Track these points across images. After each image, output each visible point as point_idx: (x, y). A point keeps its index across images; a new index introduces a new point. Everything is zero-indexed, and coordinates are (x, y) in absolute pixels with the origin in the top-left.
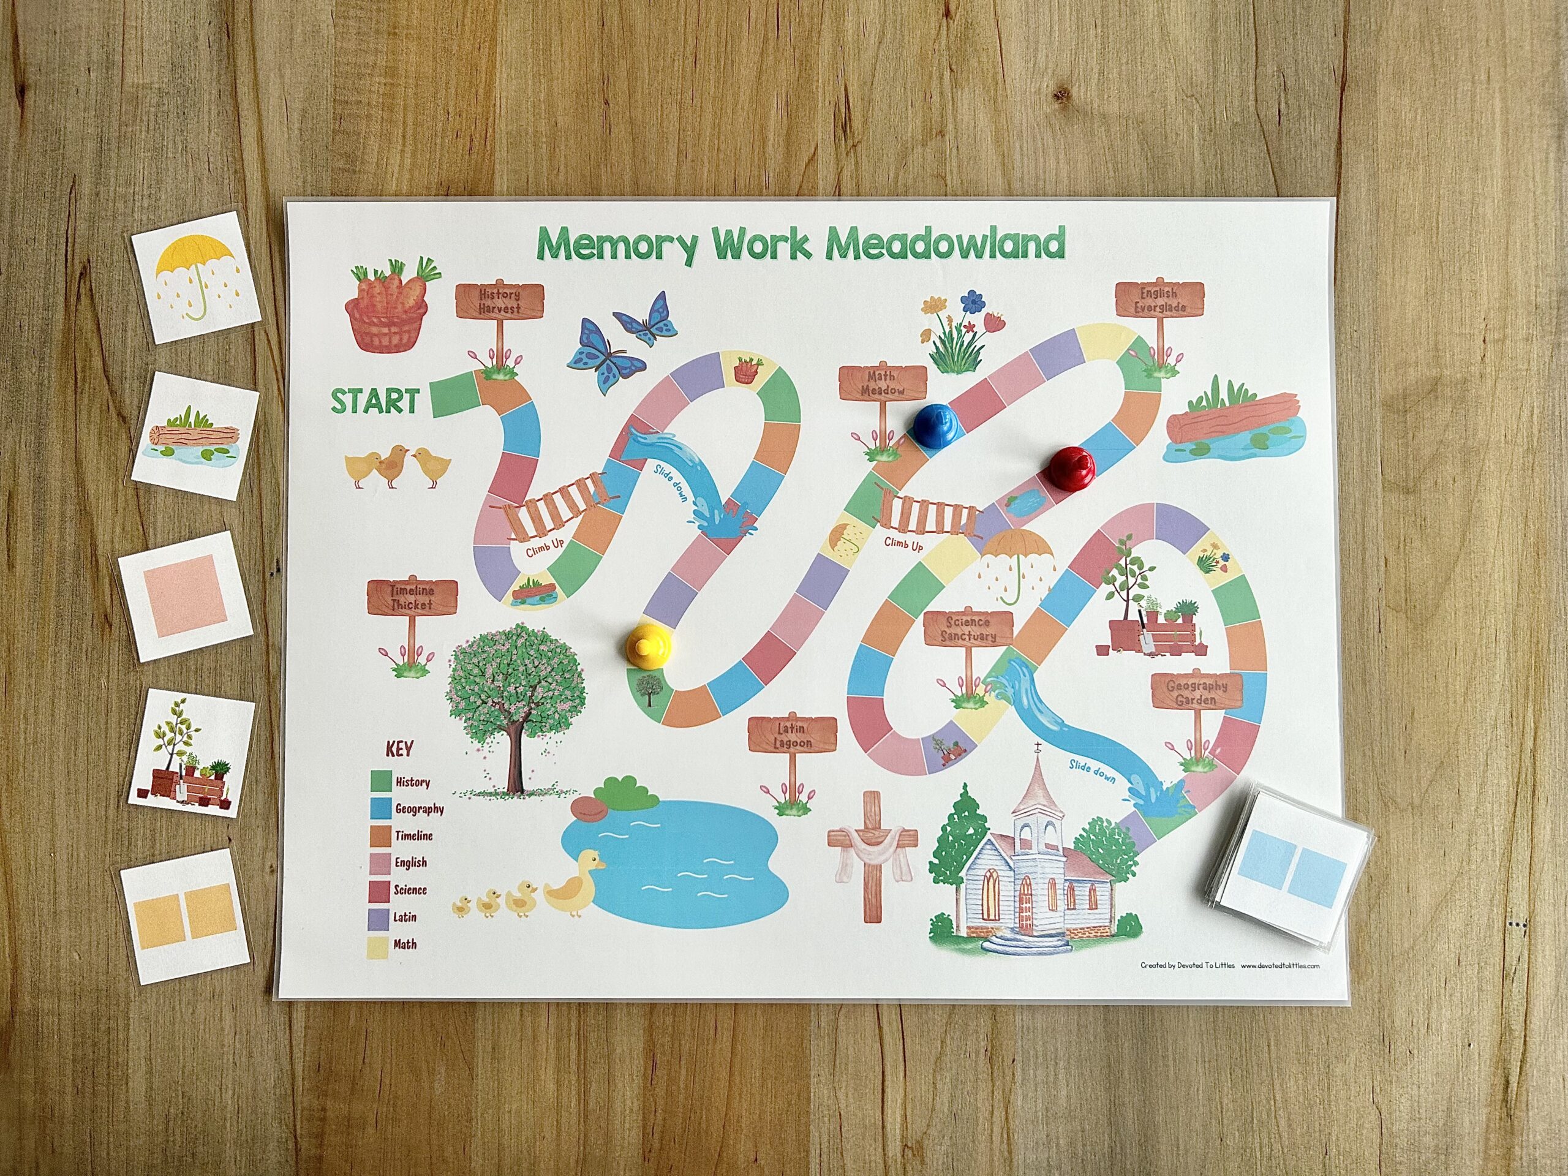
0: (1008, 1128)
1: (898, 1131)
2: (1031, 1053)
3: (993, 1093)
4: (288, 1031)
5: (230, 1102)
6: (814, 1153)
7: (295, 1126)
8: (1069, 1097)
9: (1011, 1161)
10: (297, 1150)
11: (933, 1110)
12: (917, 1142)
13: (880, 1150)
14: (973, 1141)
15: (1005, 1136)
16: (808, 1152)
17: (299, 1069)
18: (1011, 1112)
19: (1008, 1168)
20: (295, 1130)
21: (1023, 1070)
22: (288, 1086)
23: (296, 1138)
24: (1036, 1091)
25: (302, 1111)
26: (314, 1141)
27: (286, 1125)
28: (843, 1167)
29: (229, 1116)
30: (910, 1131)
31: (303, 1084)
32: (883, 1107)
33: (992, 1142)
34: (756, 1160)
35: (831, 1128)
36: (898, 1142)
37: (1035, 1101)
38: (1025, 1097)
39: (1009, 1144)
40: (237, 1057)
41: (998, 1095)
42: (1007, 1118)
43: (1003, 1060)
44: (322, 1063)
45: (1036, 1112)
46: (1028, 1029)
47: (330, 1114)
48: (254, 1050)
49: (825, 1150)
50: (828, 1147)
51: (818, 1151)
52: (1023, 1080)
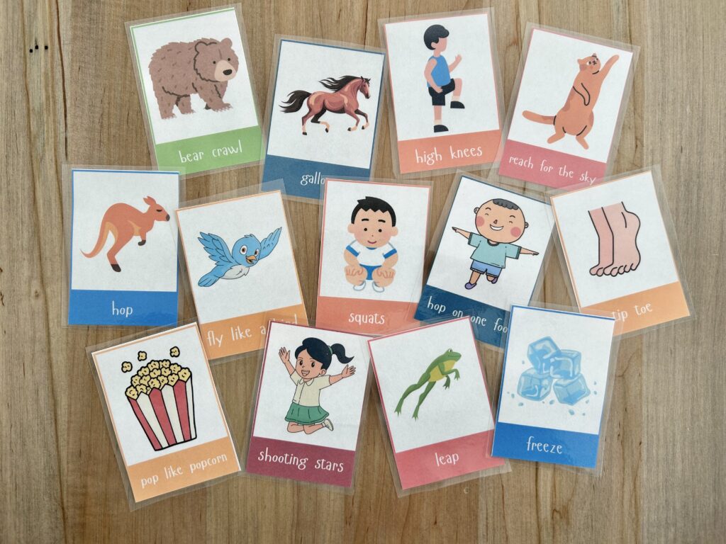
0: (636, 496)
1: (548, 499)
2: (655, 437)
3: (624, 468)
4: (54, 425)
5: (9, 481)
6: (482, 516)
7: (62, 499)
8: (683, 471)
9: (638, 521)
10: (64, 518)
11: (576, 482)
12: (564, 507)
13: (534, 514)
14: (608, 507)
15: (633, 502)
16: (477, 516)
17: (64, 454)
18: (638, 483)
19: (635, 526)
20: (62, 503)
21: (648, 451)
22: (55, 468)
23: (63, 509)
24: (658, 466)
25: (67, 488)
26: (78, 512)
27: (55, 499)
28: (505, 527)
29: (8, 491)
30: (558, 500)
31: (68, 468)
32: (536, 481)
33: (623, 507)
34: (436, 523)
35: (496, 497)
36: (549, 508)
37: (657, 475)
38: (649, 471)
39: (636, 508)
40: (13, 445)
41: (628, 470)
42: (635, 487)
43: (632, 442)
44: (83, 449)
45: (658, 483)
46: (653, 418)
47: (91, 490)
48: (27, 439)
49: (491, 514)
50: (493, 512)
51: (485, 516)
52: (648, 458)
